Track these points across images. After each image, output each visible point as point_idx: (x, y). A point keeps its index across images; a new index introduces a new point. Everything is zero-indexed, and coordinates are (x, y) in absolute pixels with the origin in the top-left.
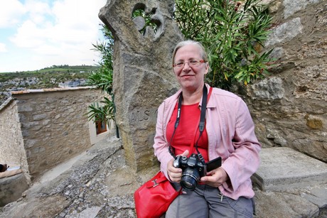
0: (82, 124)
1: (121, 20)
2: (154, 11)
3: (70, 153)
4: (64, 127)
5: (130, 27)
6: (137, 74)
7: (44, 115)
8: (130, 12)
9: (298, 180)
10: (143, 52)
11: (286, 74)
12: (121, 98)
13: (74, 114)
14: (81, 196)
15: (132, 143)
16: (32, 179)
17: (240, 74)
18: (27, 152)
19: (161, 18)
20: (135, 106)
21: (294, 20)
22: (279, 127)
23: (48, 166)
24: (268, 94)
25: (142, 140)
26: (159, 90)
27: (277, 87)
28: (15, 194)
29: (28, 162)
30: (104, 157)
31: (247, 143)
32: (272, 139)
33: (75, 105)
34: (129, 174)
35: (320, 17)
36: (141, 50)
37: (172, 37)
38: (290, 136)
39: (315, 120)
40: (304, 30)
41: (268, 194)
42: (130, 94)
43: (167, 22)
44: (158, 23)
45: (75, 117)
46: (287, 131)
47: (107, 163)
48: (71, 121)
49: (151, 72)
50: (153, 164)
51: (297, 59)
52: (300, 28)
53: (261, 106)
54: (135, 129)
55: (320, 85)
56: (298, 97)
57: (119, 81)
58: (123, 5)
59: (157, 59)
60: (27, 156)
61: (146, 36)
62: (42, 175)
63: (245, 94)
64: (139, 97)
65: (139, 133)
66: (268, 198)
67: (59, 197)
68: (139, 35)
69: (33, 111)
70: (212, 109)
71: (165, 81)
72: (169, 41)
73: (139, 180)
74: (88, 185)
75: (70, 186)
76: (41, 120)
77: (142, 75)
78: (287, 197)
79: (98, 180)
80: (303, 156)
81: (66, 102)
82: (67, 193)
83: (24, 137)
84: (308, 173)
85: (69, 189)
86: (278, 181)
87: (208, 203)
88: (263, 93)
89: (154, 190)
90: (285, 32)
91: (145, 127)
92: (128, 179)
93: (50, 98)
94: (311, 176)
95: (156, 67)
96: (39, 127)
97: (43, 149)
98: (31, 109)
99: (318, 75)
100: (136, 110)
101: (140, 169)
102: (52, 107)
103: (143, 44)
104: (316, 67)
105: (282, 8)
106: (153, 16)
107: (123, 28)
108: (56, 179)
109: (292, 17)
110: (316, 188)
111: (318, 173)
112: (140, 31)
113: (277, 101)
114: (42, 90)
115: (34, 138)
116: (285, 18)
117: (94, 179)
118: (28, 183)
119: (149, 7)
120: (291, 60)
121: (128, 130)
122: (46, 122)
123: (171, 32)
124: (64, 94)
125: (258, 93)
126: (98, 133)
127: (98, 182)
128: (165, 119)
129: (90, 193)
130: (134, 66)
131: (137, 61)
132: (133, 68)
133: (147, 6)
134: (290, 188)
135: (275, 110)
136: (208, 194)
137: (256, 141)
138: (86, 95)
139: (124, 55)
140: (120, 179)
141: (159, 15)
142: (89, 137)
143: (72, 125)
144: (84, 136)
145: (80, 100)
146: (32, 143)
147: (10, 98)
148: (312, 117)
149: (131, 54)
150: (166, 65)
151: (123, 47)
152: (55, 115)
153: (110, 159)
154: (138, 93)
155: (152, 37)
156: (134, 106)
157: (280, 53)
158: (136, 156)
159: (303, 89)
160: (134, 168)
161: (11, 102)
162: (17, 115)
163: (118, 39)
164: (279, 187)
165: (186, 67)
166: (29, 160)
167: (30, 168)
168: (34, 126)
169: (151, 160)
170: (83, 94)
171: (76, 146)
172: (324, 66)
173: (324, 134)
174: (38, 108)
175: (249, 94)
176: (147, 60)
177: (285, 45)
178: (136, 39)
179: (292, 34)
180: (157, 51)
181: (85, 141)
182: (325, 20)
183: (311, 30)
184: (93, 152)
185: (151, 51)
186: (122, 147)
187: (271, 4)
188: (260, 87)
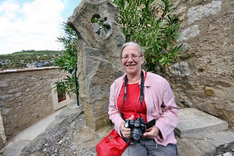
0: (47, 95)
1: (84, 25)
2: (106, 19)
3: (37, 118)
4: (33, 98)
5: (90, 30)
6: (95, 62)
7: (17, 89)
8: (90, 20)
9: (202, 130)
10: (98, 47)
11: (191, 60)
12: (84, 79)
13: (41, 87)
14: (56, 151)
15: (92, 110)
16: (7, 139)
17: (163, 59)
18: (3, 119)
19: (111, 24)
20: (94, 85)
21: (194, 26)
22: (187, 95)
23: (19, 128)
24: (180, 73)
25: (99, 108)
26: (110, 72)
27: (185, 68)
29: (4, 126)
30: (70, 120)
31: (170, 108)
32: (183, 103)
33: (41, 81)
34: (90, 132)
35: (211, 25)
36: (97, 45)
37: (117, 36)
38: (194, 100)
39: (210, 90)
40: (200, 33)
41: (184, 140)
42: (91, 76)
43: (114, 26)
44: (108, 27)
45: (41, 90)
46: (193, 97)
47: (72, 125)
48: (38, 93)
49: (104, 60)
50: (106, 124)
51: (197, 51)
52: (198, 32)
53: (175, 81)
54: (94, 100)
55: (212, 68)
56: (198, 75)
57: (82, 67)
58: (85, 15)
59: (108, 51)
60: (3, 122)
61: (101, 36)
62: (15, 136)
63: (165, 72)
64: (96, 79)
65: (97, 103)
66: (184, 143)
67: (39, 153)
68: (96, 35)
69: (8, 87)
70: (147, 87)
71: (114, 66)
72: (116, 39)
73: (98, 137)
74: (60, 143)
75: (46, 145)
76: (15, 93)
77: (99, 63)
78: (196, 141)
79: (67, 138)
80: (203, 113)
81: (34, 78)
82: (45, 150)
83: (1, 107)
84: (207, 125)
85: (46, 147)
86: (190, 131)
87: (148, 150)
88: (176, 72)
89: (111, 144)
90: (189, 33)
91: (101, 99)
92: (89, 136)
93: (21, 76)
94: (209, 127)
95: (107, 57)
96: (13, 99)
97: (15, 116)
98: (7, 85)
99: (210, 62)
100: (94, 87)
101: (98, 128)
102: (23, 83)
103: (98, 41)
104: (209, 57)
105: (186, 18)
106: (105, 23)
107: (85, 30)
108: (35, 139)
109: (193, 24)
110: (212, 134)
111: (214, 124)
112: (96, 33)
113: (185, 78)
114: (15, 70)
115: (8, 107)
116: (189, 24)
117: (64, 138)
118: (4, 143)
120: (193, 52)
121: (89, 101)
122: (18, 94)
123: (117, 33)
124: (33, 73)
125: (173, 72)
126: (59, 101)
127: (67, 140)
128: (116, 94)
129: (63, 149)
130: (93, 57)
131: (95, 53)
132: (92, 58)
133: (101, 16)
134: (197, 136)
135: (184, 84)
136: (147, 144)
137: (176, 106)
138: (51, 73)
139: (86, 49)
140: (84, 137)
141: (109, 22)
142: (52, 105)
143: (39, 96)
144: (49, 104)
145: (46, 77)
146: (7, 111)
148: (207, 88)
149: (90, 48)
150: (114, 55)
151: (85, 44)
152: (25, 89)
153: (74, 122)
154: (96, 75)
155: (104, 37)
157: (186, 47)
158: (94, 119)
159: (201, 70)
160: (93, 128)
163: (82, 38)
164: (190, 135)
165: (130, 60)
166: (5, 125)
167: (5, 131)
168: (9, 98)
169: (105, 121)
170: (48, 73)
171: (42, 112)
172: (214, 56)
173: (216, 99)
174: (12, 84)
175: (167, 73)
176: (102, 52)
177: (189, 42)
178: (94, 38)
179: (193, 35)
180: (108, 46)
181: (49, 107)
182: (213, 28)
183: (205, 33)
184: (61, 117)
185: (104, 46)
186: (82, 113)
187: (180, 15)
188: (174, 68)
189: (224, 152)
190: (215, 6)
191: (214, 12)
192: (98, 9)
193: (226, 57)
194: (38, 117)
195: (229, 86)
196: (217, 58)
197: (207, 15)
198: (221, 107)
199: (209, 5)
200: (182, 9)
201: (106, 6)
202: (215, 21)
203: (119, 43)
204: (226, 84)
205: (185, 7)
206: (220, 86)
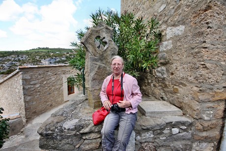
0: (60, 88)
1: (90, 44)
2: (104, 38)
4: (48, 89)
5: (93, 46)
6: (96, 66)
7: (37, 81)
9: (161, 113)
11: (168, 65)
12: (88, 76)
13: (55, 81)
14: (70, 116)
15: (92, 95)
16: (27, 121)
17: (145, 65)
18: (25, 104)
19: (107, 41)
22: (165, 92)
23: (37, 113)
24: (161, 75)
25: (96, 94)
26: (105, 72)
27: (164, 72)
28: (15, 131)
29: (25, 110)
32: (162, 98)
33: (55, 76)
34: (90, 109)
36: (98, 55)
38: (168, 96)
39: (176, 89)
41: (147, 117)
42: (92, 74)
43: (110, 42)
44: (106, 43)
45: (55, 83)
46: (167, 94)
47: (80, 105)
48: (53, 86)
49: (102, 64)
51: (170, 60)
52: (172, 46)
53: (158, 81)
54: (94, 89)
55: (178, 72)
56: (171, 77)
57: (88, 68)
58: (91, 37)
59: (105, 58)
60: (25, 107)
61: (100, 49)
62: (33, 119)
64: (96, 76)
65: (95, 91)
66: (147, 119)
67: (61, 116)
68: (97, 49)
69: (31, 79)
71: (108, 68)
72: (110, 50)
74: (72, 113)
75: (65, 113)
76: (35, 84)
77: (98, 66)
79: (77, 111)
80: (169, 104)
81: (50, 73)
82: (64, 115)
83: (24, 95)
84: (166, 110)
86: (152, 113)
88: (159, 74)
90: (167, 46)
91: (98, 89)
92: (90, 111)
93: (41, 71)
95: (104, 62)
96: (33, 89)
97: (34, 103)
98: (30, 78)
99: (177, 68)
100: (94, 81)
101: (95, 107)
102: (42, 76)
103: (99, 52)
104: (176, 64)
105: (166, 34)
106: (103, 40)
107: (90, 46)
108: (58, 110)
109: (169, 40)
112: (97, 47)
113: (164, 79)
114: (37, 66)
115: (30, 96)
117: (75, 111)
118: (24, 124)
119: (102, 37)
121: (90, 90)
122: (38, 86)
123: (112, 46)
124: (50, 69)
125: (157, 74)
126: (69, 94)
129: (74, 115)
130: (94, 62)
131: (96, 60)
135: (163, 83)
138: (63, 69)
139: (90, 57)
140: (86, 111)
141: (106, 40)
142: (63, 97)
143: (53, 88)
144: (60, 96)
145: (59, 73)
146: (28, 98)
147: (17, 70)
148: (175, 87)
149: (93, 57)
150: (109, 61)
151: (90, 54)
152: (43, 81)
153: (81, 104)
154: (96, 74)
155: (103, 49)
156: (94, 79)
157: (165, 55)
158: (93, 101)
159: (172, 74)
160: (92, 107)
161: (18, 73)
162: (21, 81)
163: (88, 51)
164: (153, 115)
166: (26, 109)
167: (26, 114)
168: (31, 88)
170: (61, 69)
171: (55, 102)
172: (179, 64)
173: (179, 94)
174: (34, 77)
175: (154, 74)
176: (100, 59)
177: (167, 52)
178: (96, 51)
179: (169, 48)
180: (105, 55)
181: (60, 99)
182: (179, 44)
183: (175, 47)
184: (72, 101)
185: (102, 55)
186: (87, 99)
187: (162, 31)
188: (158, 71)
189: (173, 128)
190: (181, 29)
191: (180, 34)
192: (99, 33)
193: (184, 66)
194: (51, 105)
195: (185, 86)
196: (180, 66)
197: (177, 35)
198: (181, 101)
199: (178, 28)
200: (164, 27)
201: (104, 30)
202: (180, 39)
203: (113, 53)
204: (184, 84)
205: (166, 26)
206: (181, 86)
